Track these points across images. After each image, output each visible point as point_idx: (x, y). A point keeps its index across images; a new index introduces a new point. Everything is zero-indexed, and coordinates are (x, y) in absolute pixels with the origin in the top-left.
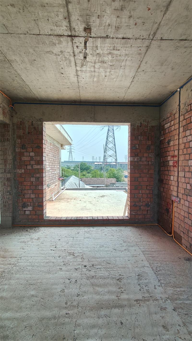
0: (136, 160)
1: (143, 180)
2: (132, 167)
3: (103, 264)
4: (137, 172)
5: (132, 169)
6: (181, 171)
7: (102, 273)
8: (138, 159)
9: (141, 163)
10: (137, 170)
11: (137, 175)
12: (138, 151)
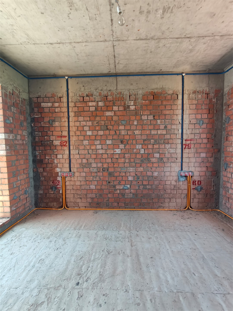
0: (11, 138)
1: (20, 164)
2: (8, 148)
3: (81, 263)
4: (13, 154)
5: (8, 150)
6: (73, 149)
7: (97, 266)
8: (13, 137)
9: (17, 142)
10: (13, 151)
11: (14, 158)
12: (13, 126)
